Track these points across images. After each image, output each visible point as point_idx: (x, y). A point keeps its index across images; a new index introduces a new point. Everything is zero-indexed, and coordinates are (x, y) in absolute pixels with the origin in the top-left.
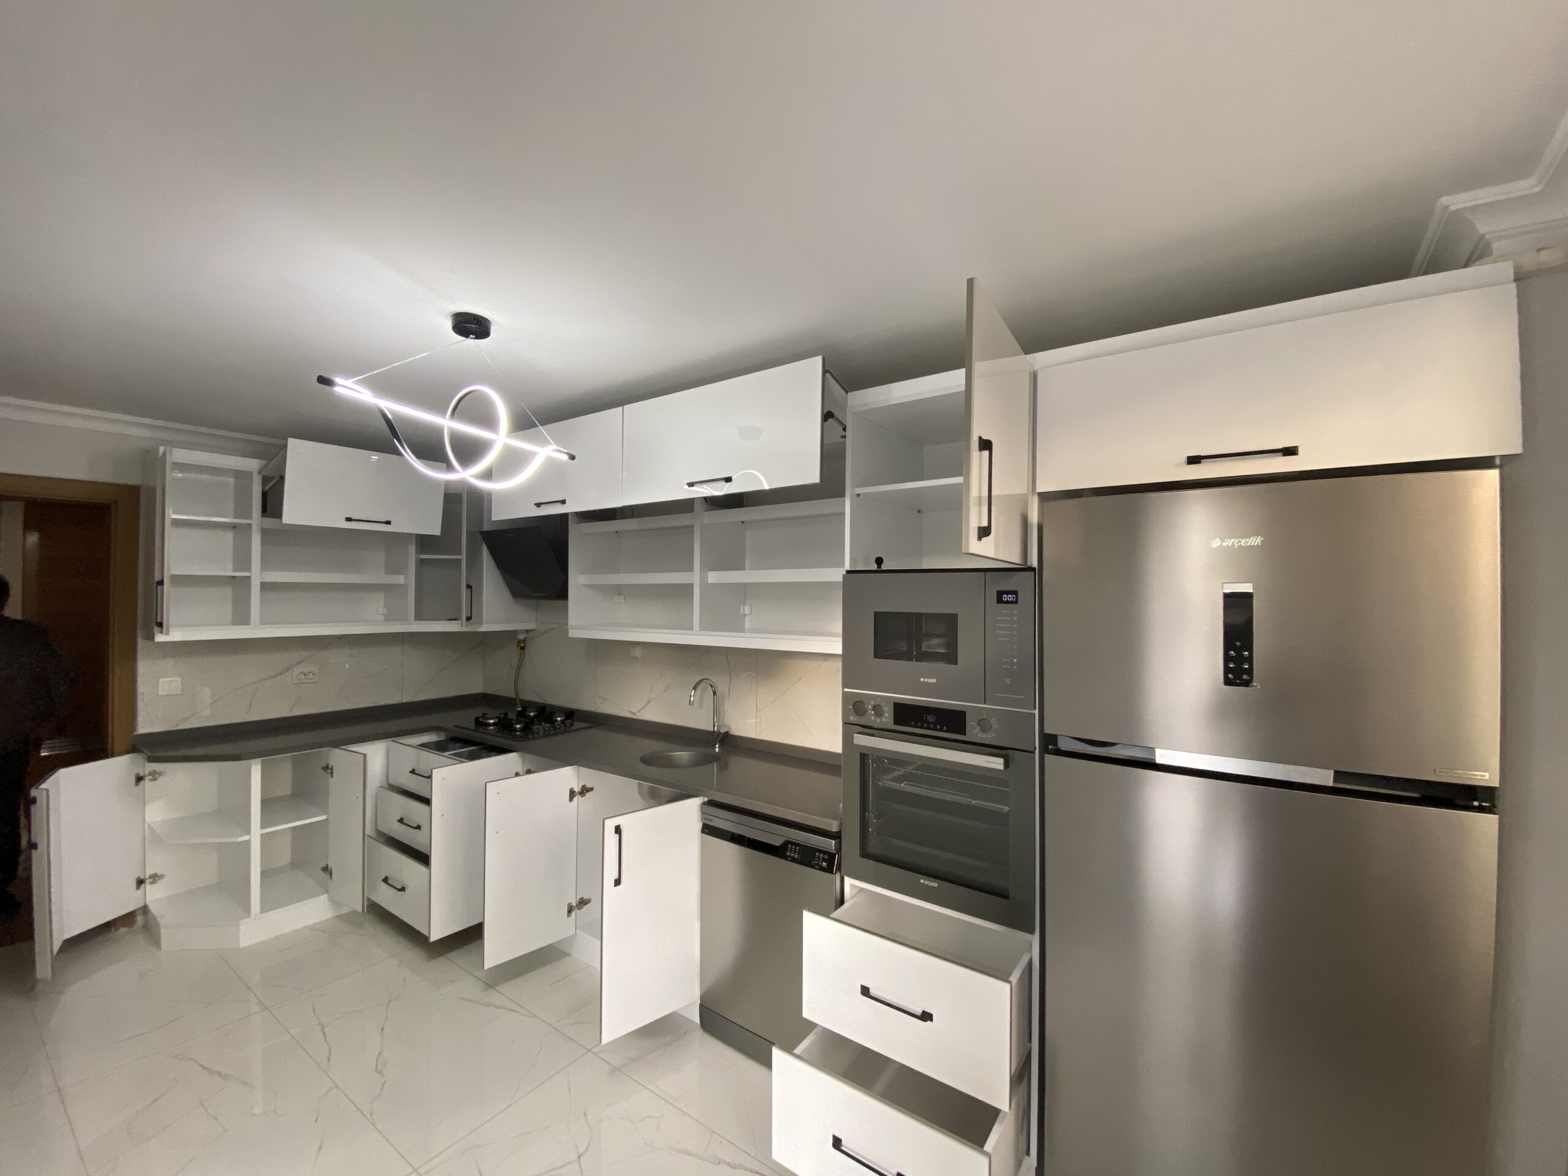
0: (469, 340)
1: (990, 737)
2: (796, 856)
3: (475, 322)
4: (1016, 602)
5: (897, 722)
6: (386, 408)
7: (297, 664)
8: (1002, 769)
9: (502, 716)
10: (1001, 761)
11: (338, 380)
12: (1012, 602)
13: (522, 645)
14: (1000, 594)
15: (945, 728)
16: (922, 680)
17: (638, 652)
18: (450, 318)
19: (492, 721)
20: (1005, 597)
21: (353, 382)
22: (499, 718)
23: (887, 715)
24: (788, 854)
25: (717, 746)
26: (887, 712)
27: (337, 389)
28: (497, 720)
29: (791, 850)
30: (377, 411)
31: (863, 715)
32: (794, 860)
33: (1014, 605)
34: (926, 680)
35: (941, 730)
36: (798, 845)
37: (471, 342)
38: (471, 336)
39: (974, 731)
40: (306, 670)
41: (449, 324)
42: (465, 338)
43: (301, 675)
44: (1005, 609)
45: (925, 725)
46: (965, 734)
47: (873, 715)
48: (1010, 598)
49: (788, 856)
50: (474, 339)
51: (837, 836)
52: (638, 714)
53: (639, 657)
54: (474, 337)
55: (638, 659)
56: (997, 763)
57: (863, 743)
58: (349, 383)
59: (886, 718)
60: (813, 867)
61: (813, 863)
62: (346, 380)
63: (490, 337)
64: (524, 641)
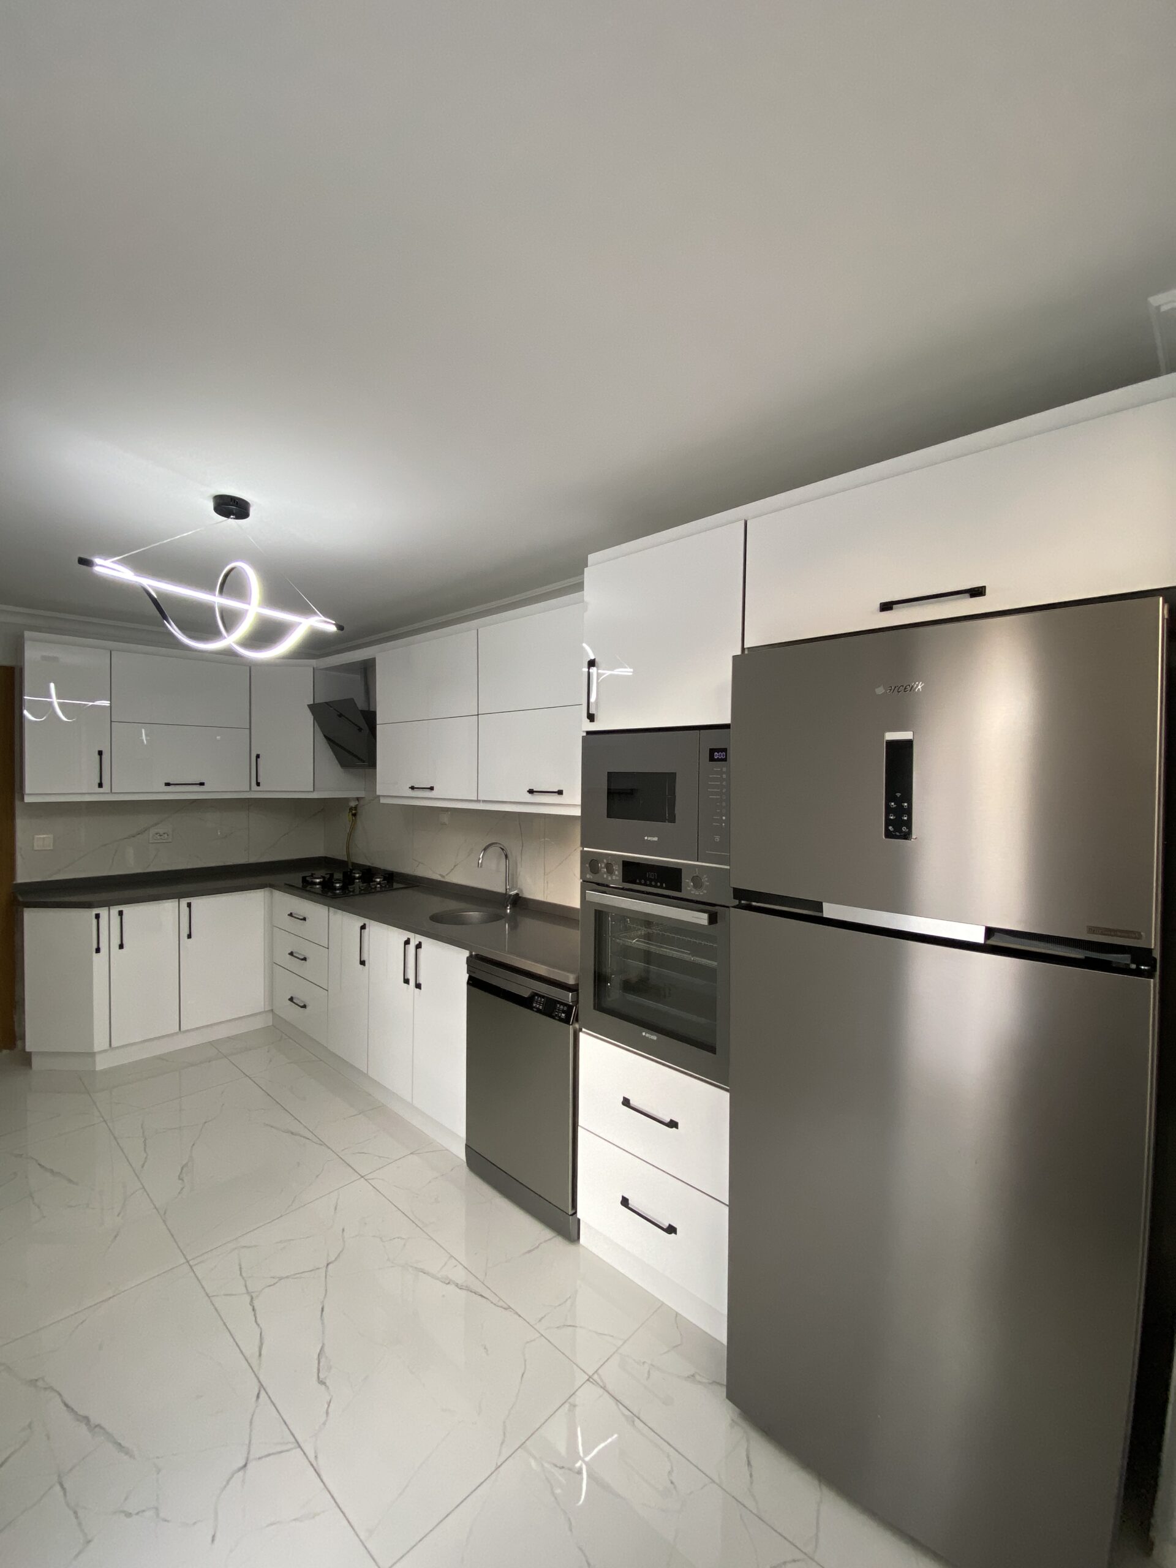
0: (230, 520)
1: (701, 893)
2: (541, 1008)
3: (231, 503)
4: (725, 760)
5: (625, 879)
6: (149, 586)
7: (153, 826)
8: (707, 924)
9: (328, 876)
10: (705, 916)
11: (97, 560)
12: (722, 760)
13: (354, 812)
14: (712, 751)
15: (664, 885)
16: (646, 838)
17: (445, 818)
18: (212, 500)
19: (318, 881)
20: (716, 755)
21: (113, 562)
22: (323, 877)
23: (616, 873)
24: (534, 1005)
25: (508, 908)
26: (616, 870)
27: (97, 569)
28: (322, 880)
29: (537, 1002)
30: (142, 590)
31: (596, 873)
32: (539, 1011)
33: (723, 762)
34: (649, 839)
35: (661, 887)
36: (543, 997)
37: (232, 522)
38: (232, 516)
39: (689, 888)
40: (161, 832)
41: (211, 505)
42: (226, 519)
43: (157, 836)
44: (717, 767)
45: (648, 882)
46: (680, 891)
47: (605, 873)
48: (722, 755)
49: (534, 1007)
50: (234, 519)
51: (573, 989)
52: (446, 877)
53: (447, 823)
54: (234, 517)
55: (446, 824)
56: (702, 919)
57: (596, 900)
58: (108, 563)
59: (616, 876)
60: (553, 1018)
61: (554, 1015)
62: (105, 560)
63: (249, 518)
64: (356, 808)
